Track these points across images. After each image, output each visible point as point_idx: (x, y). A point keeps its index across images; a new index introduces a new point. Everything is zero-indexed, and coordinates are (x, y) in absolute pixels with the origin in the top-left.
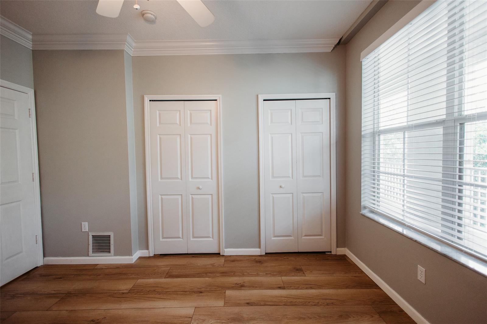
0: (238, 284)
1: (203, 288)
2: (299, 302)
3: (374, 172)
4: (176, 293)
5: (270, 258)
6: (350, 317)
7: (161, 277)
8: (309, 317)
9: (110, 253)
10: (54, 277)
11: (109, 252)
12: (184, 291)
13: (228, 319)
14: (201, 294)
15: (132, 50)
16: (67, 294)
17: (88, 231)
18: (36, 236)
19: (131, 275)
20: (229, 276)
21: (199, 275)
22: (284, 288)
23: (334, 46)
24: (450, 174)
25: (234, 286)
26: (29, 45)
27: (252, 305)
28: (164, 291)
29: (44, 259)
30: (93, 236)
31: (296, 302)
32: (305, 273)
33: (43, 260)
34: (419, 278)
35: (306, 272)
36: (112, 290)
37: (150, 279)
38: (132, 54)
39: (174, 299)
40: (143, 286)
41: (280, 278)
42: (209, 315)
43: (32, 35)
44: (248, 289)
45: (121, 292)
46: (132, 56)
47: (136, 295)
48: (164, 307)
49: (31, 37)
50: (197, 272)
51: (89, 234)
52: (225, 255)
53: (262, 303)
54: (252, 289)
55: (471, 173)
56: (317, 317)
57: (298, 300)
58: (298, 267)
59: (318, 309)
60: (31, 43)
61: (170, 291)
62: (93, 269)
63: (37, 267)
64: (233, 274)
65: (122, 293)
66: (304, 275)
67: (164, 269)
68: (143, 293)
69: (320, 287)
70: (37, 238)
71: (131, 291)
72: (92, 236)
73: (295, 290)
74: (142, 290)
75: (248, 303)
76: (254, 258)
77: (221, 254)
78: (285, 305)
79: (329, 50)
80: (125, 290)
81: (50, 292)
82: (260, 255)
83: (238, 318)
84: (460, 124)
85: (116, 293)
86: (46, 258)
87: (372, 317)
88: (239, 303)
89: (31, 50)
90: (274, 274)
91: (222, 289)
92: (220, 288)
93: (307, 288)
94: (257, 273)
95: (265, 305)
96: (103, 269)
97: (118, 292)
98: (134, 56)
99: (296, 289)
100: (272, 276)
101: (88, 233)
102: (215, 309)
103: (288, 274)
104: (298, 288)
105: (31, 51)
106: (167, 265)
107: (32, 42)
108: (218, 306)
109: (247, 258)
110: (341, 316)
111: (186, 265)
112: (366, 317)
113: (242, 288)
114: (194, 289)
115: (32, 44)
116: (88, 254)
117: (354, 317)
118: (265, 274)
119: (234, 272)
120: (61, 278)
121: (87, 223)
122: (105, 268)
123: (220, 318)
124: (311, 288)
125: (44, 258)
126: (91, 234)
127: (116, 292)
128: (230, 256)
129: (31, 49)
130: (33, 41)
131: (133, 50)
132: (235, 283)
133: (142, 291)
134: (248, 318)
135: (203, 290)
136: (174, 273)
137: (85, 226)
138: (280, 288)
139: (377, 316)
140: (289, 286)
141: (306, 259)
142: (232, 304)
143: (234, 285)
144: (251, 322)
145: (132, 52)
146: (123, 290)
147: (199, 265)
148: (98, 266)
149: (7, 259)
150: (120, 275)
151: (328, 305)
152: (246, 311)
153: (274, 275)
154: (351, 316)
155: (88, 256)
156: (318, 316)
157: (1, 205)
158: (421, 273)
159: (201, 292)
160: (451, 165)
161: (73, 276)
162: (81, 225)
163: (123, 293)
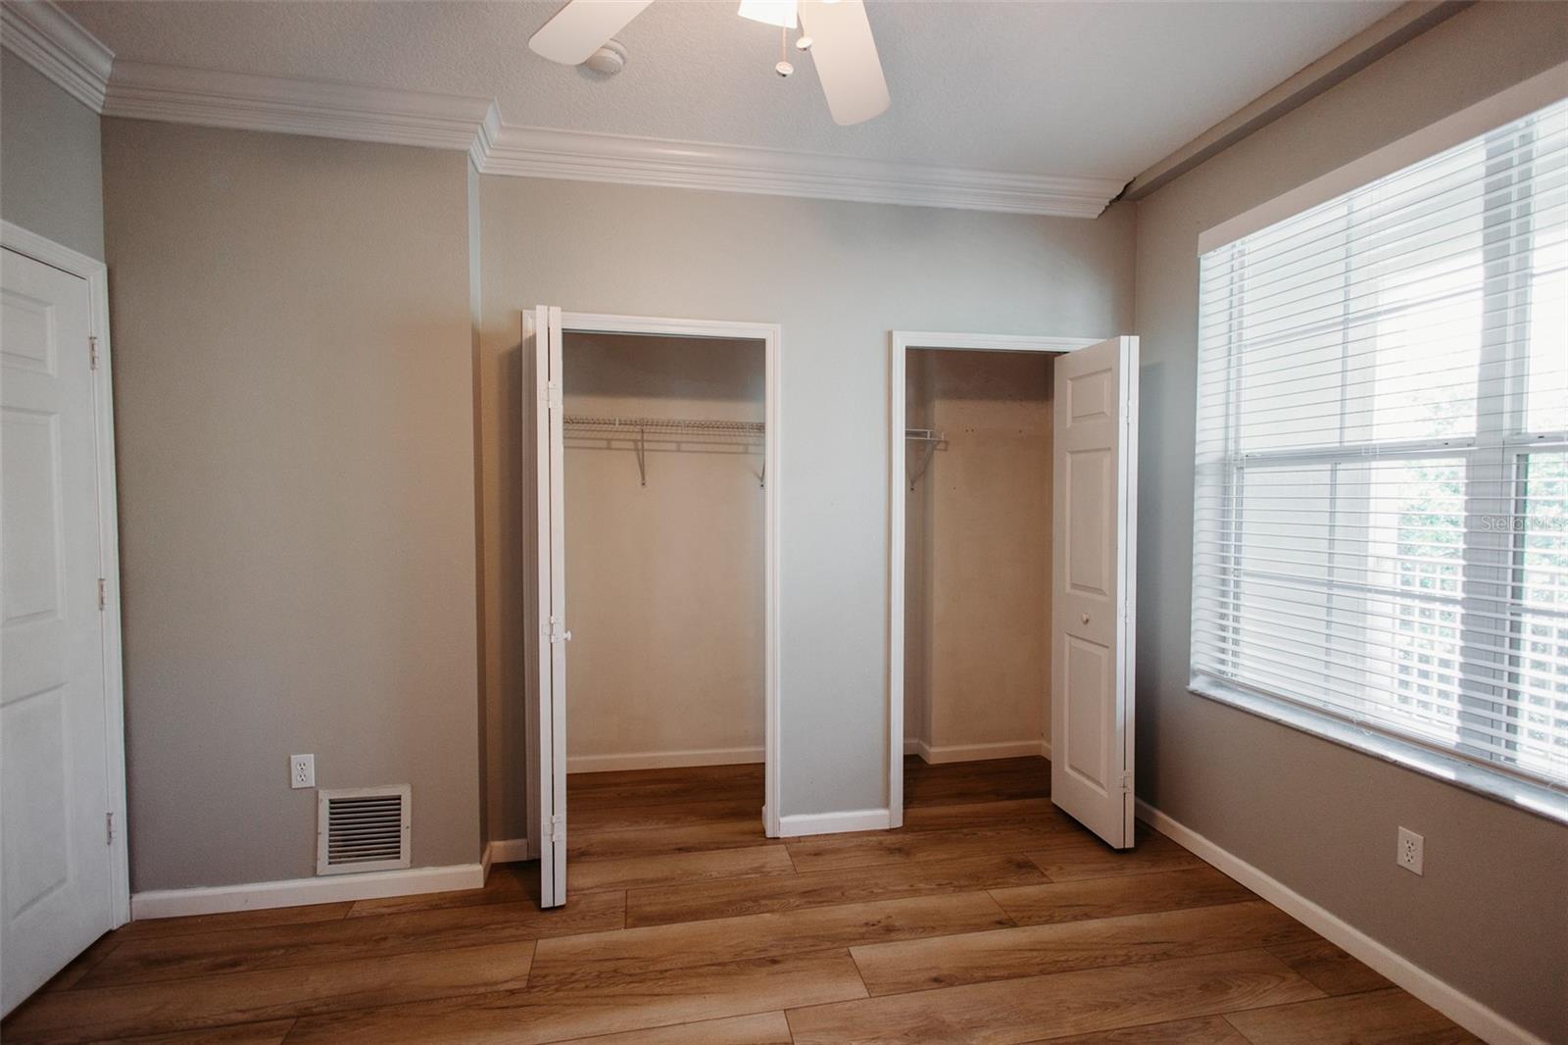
0: (873, 925)
1: (772, 946)
2: (1077, 959)
3: (1224, 571)
4: (690, 970)
5: (923, 837)
6: (1231, 988)
7: (610, 926)
8: (1126, 1000)
9: (399, 858)
10: (204, 961)
11: (396, 855)
12: (719, 964)
13: (906, 1034)
14: (777, 967)
15: (485, 153)
16: (298, 1017)
17: (313, 785)
18: (109, 815)
19: (503, 929)
20: (830, 902)
21: (734, 908)
22: (1010, 923)
23: (1108, 204)
24: (1489, 584)
25: (863, 933)
26: (95, 97)
27: (951, 985)
28: (651, 968)
29: (134, 899)
30: (332, 802)
31: (1067, 961)
32: (1046, 873)
33: (131, 903)
34: (1402, 860)
35: (1046, 870)
36: (464, 987)
37: (575, 934)
38: (484, 168)
39: (701, 992)
40: (565, 961)
41: (983, 895)
42: (841, 1029)
43: (115, 61)
44: (913, 936)
45: (502, 988)
46: (481, 174)
47: (561, 994)
48: (681, 1021)
49: (106, 67)
50: (725, 899)
51: (320, 796)
52: (781, 836)
53: (979, 974)
54: (922, 935)
55: (1395, 568)
56: (1148, 997)
57: (1072, 956)
58: (1020, 858)
59: (1135, 975)
60: (104, 90)
61: (669, 967)
62: (342, 920)
63: (110, 933)
64: (838, 894)
65: (507, 991)
66: (1045, 879)
67: (605, 897)
68: (583, 985)
69: (1108, 911)
70: (113, 822)
71: (534, 981)
72: (328, 802)
73: (1047, 926)
74: (573, 974)
75: (936, 980)
76: (874, 838)
77: (769, 834)
78: (1042, 972)
79: (1094, 212)
80: (511, 980)
81: (222, 1018)
82: (888, 828)
83: (933, 1028)
84: (1518, 455)
85: (485, 995)
86: (142, 897)
87: (1284, 979)
88: (909, 983)
89: (98, 114)
90: (962, 883)
91: (835, 945)
92: (828, 944)
93: (1075, 918)
94: (911, 886)
95: (988, 979)
96: (383, 915)
97: (489, 989)
98: (485, 174)
99: (1046, 922)
100: (957, 889)
101: (317, 792)
102: (849, 1009)
103: (999, 880)
104: (1050, 920)
105: (99, 120)
106: (611, 884)
107: (107, 86)
108: (852, 997)
109: (856, 841)
110: (1205, 987)
111: (673, 879)
112: (1269, 983)
113: (893, 934)
114: (745, 953)
115: (106, 95)
116: (315, 869)
117: (1240, 986)
118: (934, 886)
119: (841, 887)
120: (234, 964)
121: (312, 755)
122: (389, 915)
123: (879, 1032)
124: (1086, 915)
125: (131, 898)
126: (325, 797)
127: (482, 990)
128: (799, 839)
129: (100, 111)
130: (112, 82)
131: (488, 152)
132: (865, 921)
133: (576, 977)
134: (960, 1023)
135: (774, 953)
136: (648, 909)
137: (304, 769)
138: (1001, 924)
139: (1293, 976)
140: (1023, 917)
141: (1024, 830)
142: (892, 987)
143: (864, 929)
144: (977, 1035)
145: (485, 159)
146: (507, 981)
147: (715, 874)
148: (356, 907)
149: (23, 908)
150: (461, 931)
151: (1154, 959)
152: (946, 1003)
153: (960, 888)
154: (1230, 984)
155: (314, 874)
156: (1150, 994)
157: (3, 705)
158: (1410, 849)
159: (774, 962)
160: (1491, 562)
161: (282, 951)
162: (290, 764)
163: (512, 992)
